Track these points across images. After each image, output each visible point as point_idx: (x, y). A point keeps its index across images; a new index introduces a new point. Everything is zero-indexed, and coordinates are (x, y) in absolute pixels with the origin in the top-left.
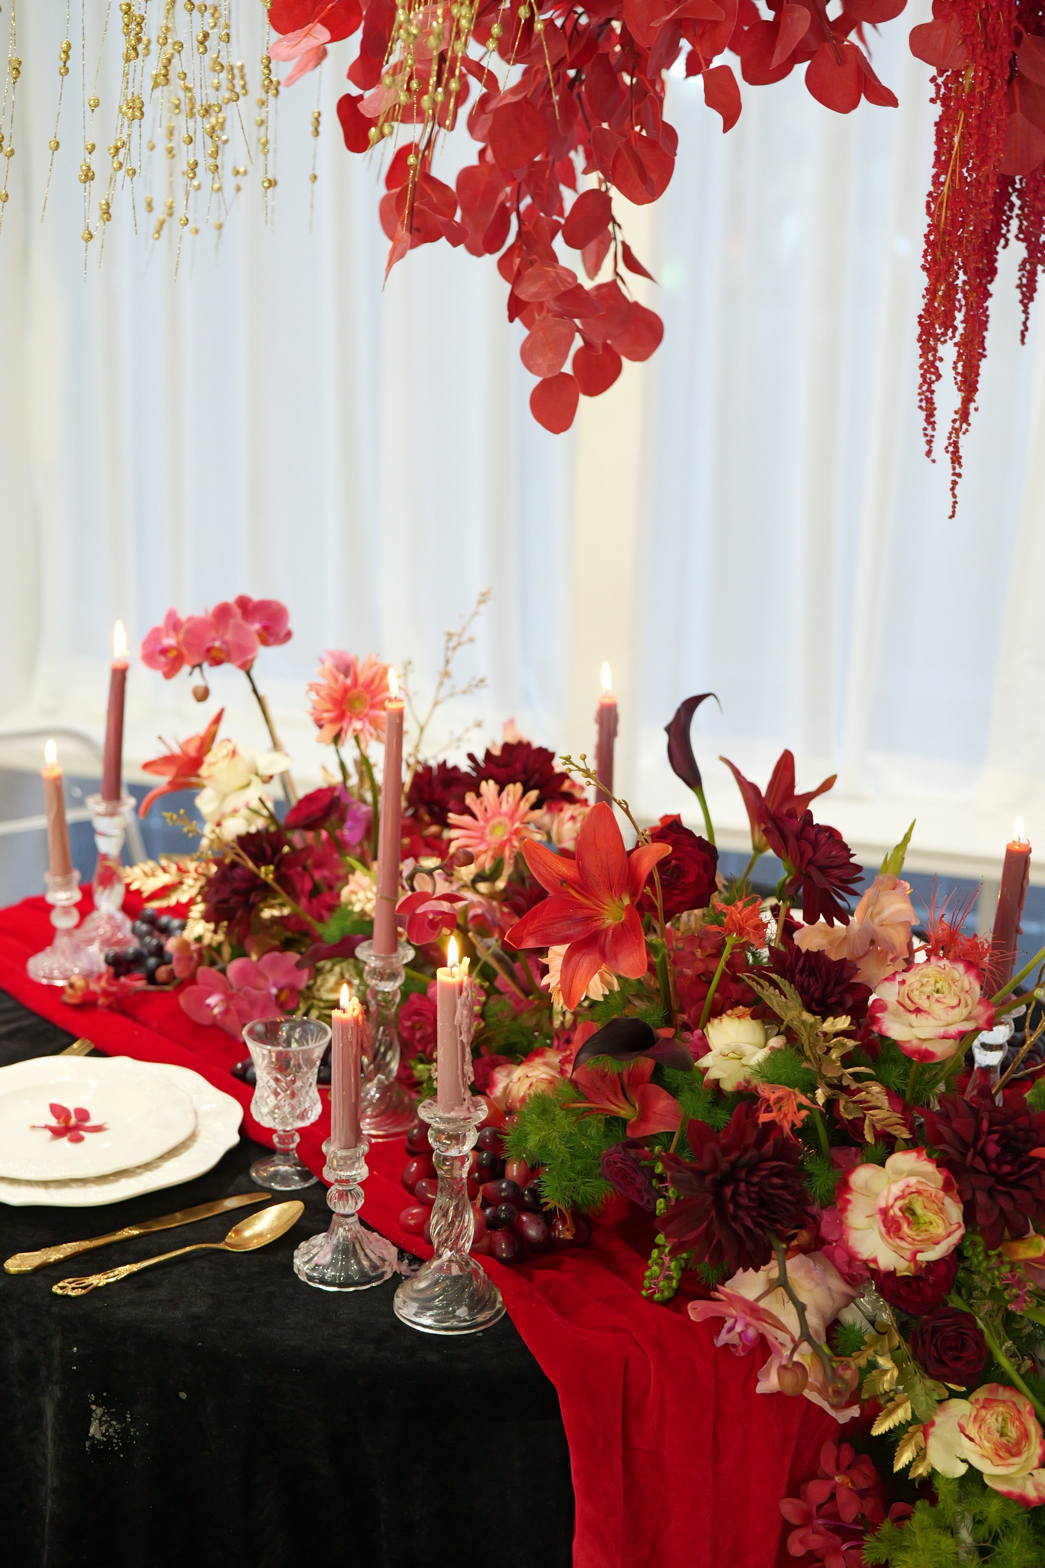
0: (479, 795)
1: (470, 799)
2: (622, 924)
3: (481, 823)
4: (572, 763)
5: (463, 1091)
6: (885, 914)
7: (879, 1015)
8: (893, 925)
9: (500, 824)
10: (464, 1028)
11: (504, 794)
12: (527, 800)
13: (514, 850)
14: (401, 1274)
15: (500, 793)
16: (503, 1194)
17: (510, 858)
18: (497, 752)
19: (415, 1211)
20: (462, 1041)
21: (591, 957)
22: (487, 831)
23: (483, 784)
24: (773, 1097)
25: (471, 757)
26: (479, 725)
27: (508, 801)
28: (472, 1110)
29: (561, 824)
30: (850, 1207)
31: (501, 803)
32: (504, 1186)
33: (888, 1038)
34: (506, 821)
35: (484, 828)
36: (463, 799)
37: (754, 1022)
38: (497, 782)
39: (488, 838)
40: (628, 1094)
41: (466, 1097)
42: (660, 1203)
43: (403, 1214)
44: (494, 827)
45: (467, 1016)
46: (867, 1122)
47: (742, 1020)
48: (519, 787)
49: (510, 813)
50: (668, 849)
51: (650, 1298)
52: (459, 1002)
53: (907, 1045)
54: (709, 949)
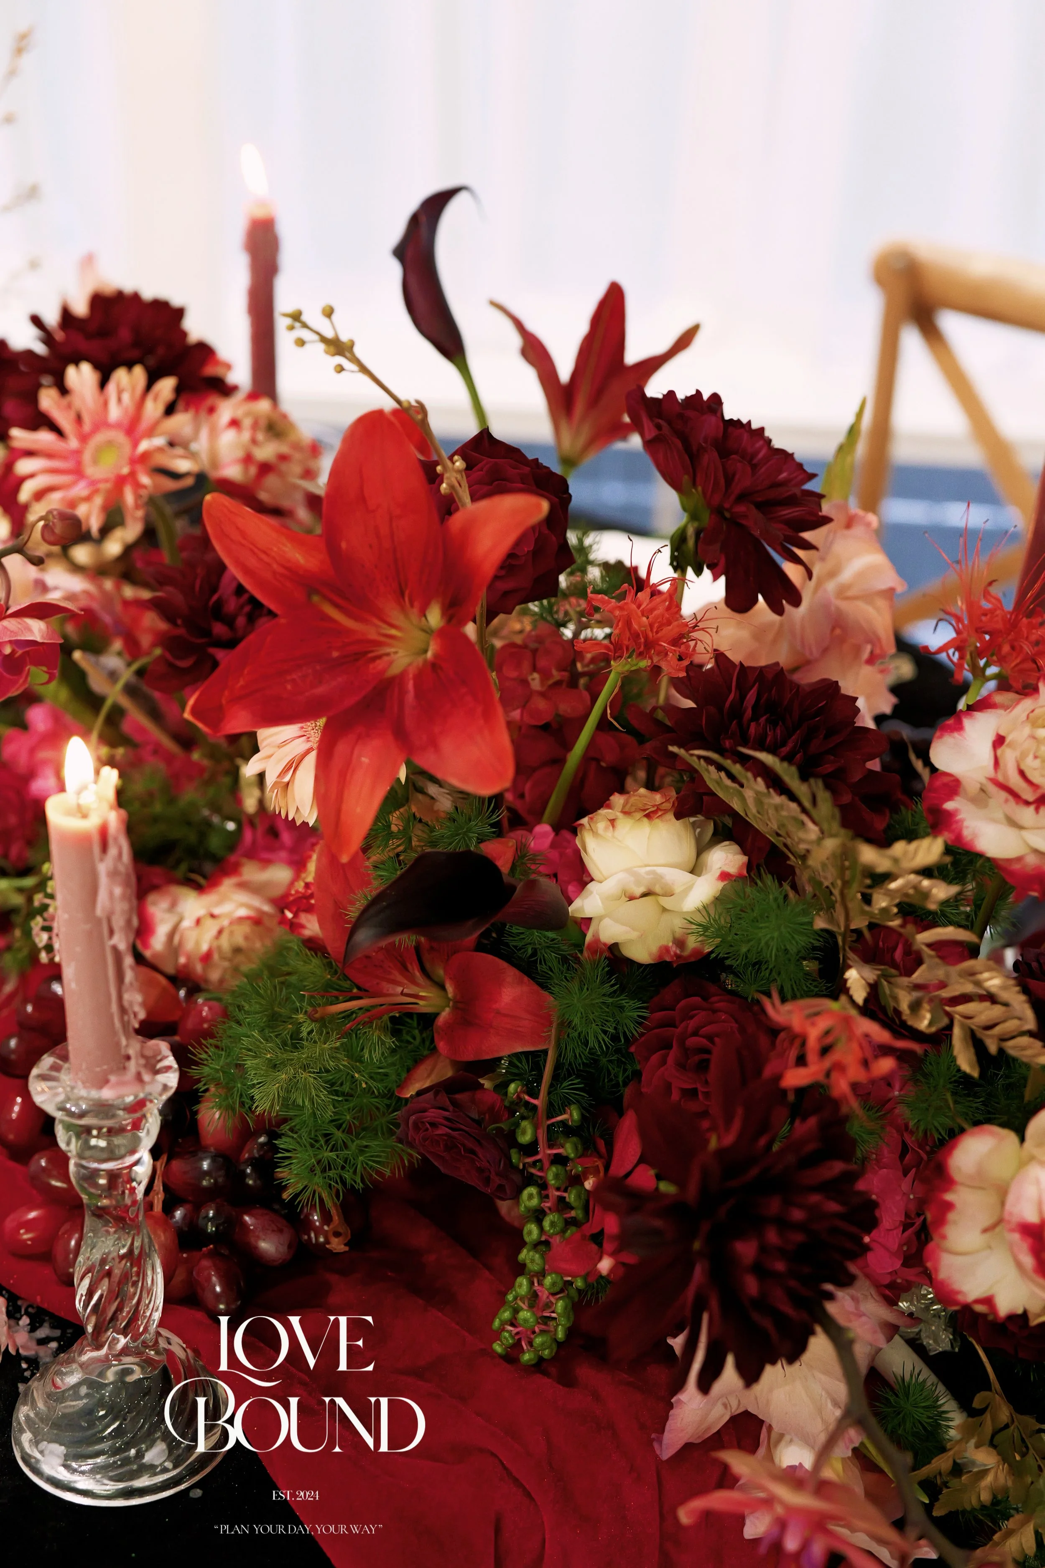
0: (64, 390)
1: (48, 400)
2: (434, 666)
3: (73, 443)
4: (305, 326)
5: (124, 1042)
6: (847, 575)
7: (949, 806)
8: (868, 597)
9: (110, 443)
10: (119, 922)
11: (111, 387)
12: (156, 399)
13: (144, 492)
14: (19, 1357)
15: (103, 383)
16: (205, 1183)
17: (137, 507)
18: (80, 308)
19: (32, 1215)
20: (115, 949)
21: (376, 743)
22: (87, 457)
23: (71, 373)
24: (814, 1034)
25: (36, 320)
26: (34, 265)
27: (119, 400)
28: (147, 1077)
29: (214, 434)
30: (951, 1216)
31: (106, 404)
32: (205, 1165)
33: (980, 855)
34: (120, 437)
35: (78, 453)
36: (34, 400)
37: (678, 824)
38: (97, 366)
39: (91, 471)
40: (428, 966)
41: (131, 1052)
42: (531, 1196)
43: (10, 1223)
44: (99, 450)
45: (124, 897)
46: (957, 1031)
47: (657, 821)
48: (139, 372)
49: (126, 422)
50: (539, 506)
51: (512, 1356)
52: (103, 868)
53: (1016, 867)
54: (554, 672)
